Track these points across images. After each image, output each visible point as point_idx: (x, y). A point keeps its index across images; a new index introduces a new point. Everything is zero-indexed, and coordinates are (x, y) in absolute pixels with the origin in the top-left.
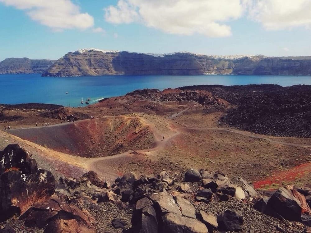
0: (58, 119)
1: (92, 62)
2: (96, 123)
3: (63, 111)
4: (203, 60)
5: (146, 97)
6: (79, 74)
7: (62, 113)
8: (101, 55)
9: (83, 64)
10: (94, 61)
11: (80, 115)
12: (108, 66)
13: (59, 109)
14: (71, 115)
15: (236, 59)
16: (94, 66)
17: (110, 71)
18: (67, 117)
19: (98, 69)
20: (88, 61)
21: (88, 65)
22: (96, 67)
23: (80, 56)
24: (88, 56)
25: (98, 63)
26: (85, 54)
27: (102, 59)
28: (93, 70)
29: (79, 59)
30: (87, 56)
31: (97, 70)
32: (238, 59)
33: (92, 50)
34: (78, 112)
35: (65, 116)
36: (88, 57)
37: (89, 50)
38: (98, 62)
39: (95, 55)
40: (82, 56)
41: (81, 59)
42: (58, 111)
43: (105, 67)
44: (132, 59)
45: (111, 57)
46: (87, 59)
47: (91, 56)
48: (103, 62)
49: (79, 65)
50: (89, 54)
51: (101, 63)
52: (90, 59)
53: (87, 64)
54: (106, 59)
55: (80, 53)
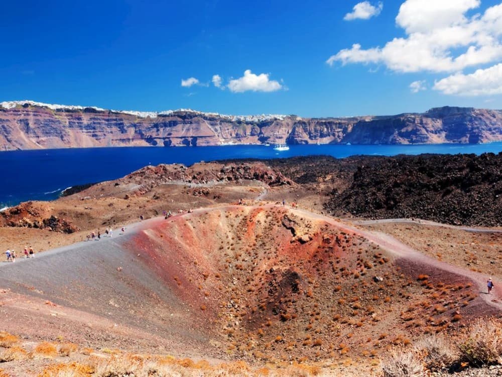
0: (24, 226)
1: (31, 125)
2: (189, 224)
3: (31, 210)
4: (215, 122)
5: (170, 177)
6: (7, 147)
7: (30, 213)
8: (46, 113)
9: (13, 130)
10: (35, 123)
11: (73, 215)
12: (61, 133)
13: (20, 207)
14: (52, 216)
15: (261, 121)
16: (35, 132)
17: (65, 142)
18: (44, 221)
19: (42, 137)
20: (23, 122)
21: (22, 131)
22: (39, 134)
23: (6, 113)
24: (23, 115)
25: (41, 127)
26: (15, 111)
27: (49, 120)
28: (34, 140)
29: (4, 120)
30: (20, 115)
31: (41, 139)
32: (265, 121)
33: (30, 105)
34: (66, 210)
35: (39, 219)
36: (22, 117)
37: (23, 104)
38: (41, 125)
39: (36, 113)
40: (11, 114)
41: (8, 120)
42: (18, 210)
43: (55, 134)
44: (104, 121)
45: (66, 117)
46: (21, 120)
47: (28, 115)
48: (53, 126)
49: (6, 131)
50: (24, 111)
51: (48, 128)
52: (27, 120)
53: (21, 129)
54: (57, 120)
55: (6, 109)
